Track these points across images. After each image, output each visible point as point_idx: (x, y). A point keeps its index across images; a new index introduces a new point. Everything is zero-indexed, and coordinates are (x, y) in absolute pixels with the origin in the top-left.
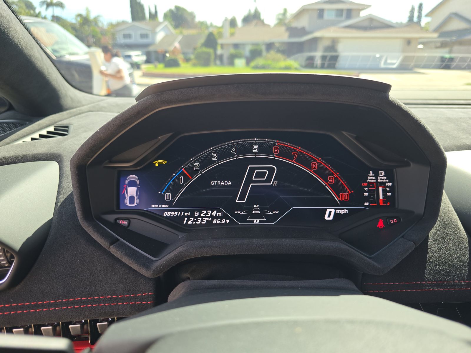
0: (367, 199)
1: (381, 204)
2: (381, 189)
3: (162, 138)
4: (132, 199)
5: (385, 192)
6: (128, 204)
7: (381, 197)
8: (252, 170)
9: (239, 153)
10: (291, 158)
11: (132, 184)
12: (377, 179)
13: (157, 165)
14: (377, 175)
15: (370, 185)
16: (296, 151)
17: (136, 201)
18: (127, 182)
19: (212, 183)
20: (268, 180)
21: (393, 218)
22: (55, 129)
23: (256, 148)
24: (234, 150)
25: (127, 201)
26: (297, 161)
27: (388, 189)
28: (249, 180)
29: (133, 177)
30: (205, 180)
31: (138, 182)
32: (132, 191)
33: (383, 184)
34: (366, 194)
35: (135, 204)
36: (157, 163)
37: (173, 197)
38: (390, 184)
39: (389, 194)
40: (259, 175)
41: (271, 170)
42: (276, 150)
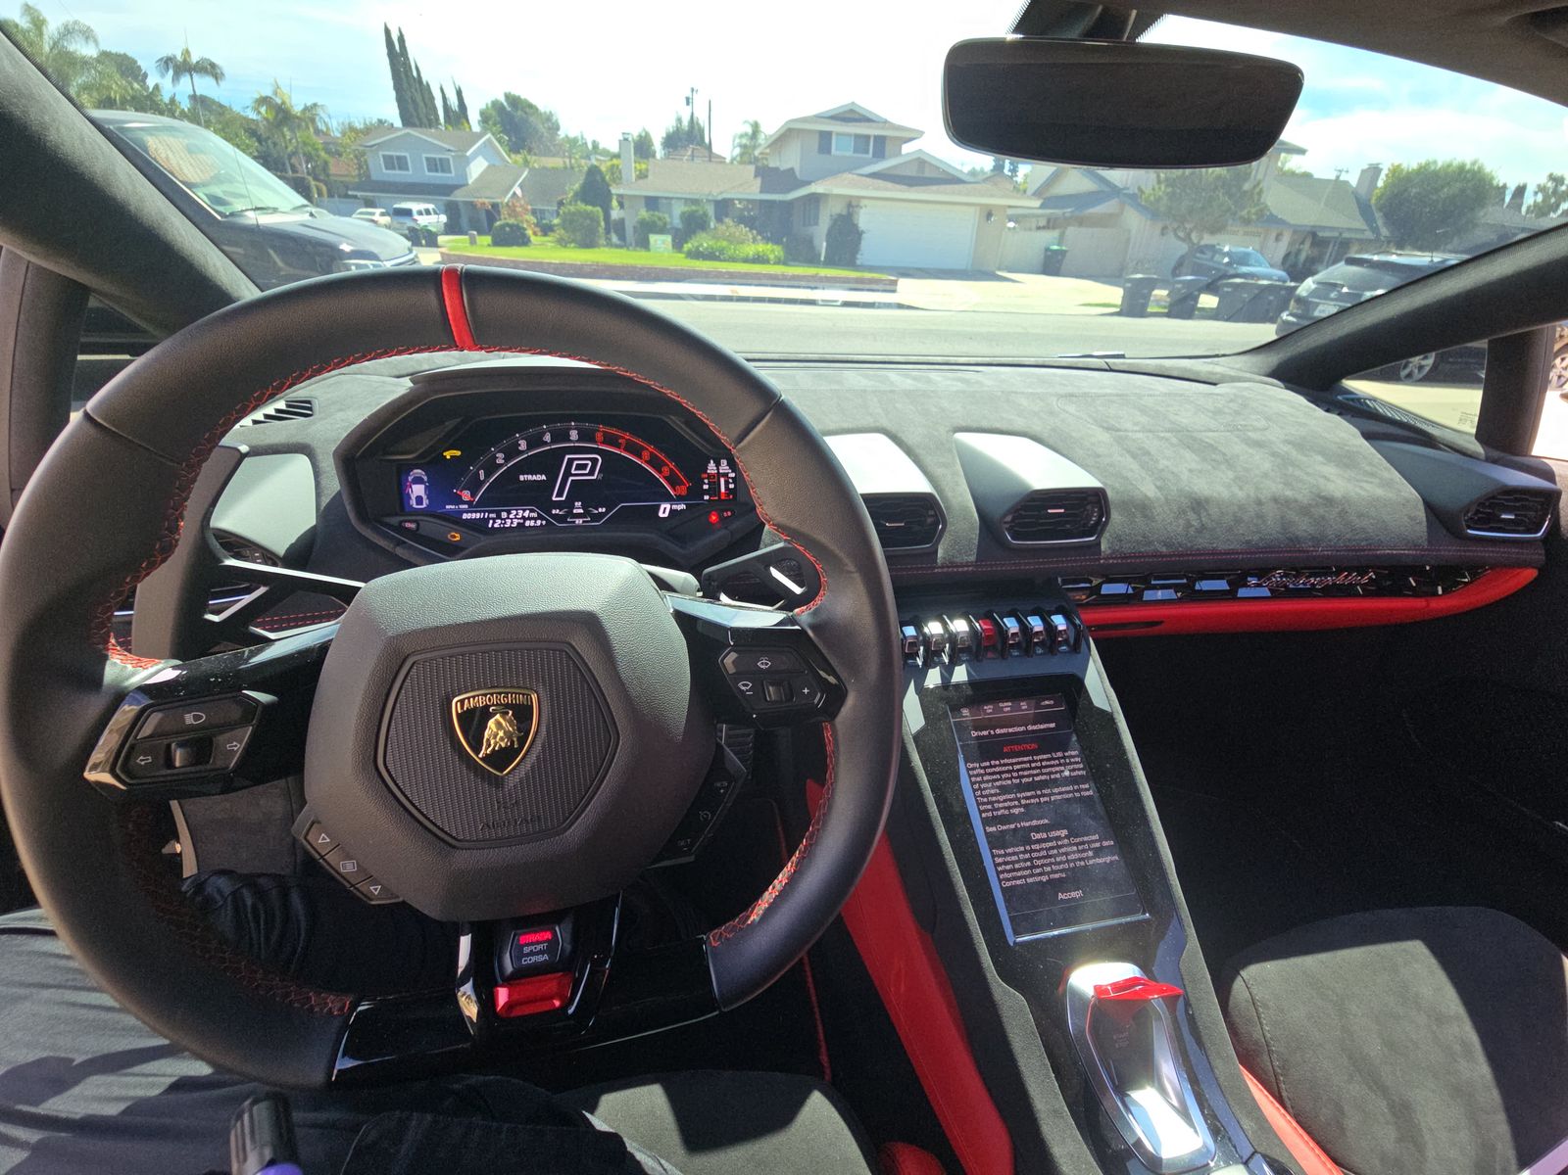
0: (706, 492)
1: (723, 497)
2: (722, 480)
3: (450, 424)
4: (419, 500)
5: (727, 483)
6: (415, 506)
7: (723, 489)
8: (571, 461)
9: (553, 441)
10: (618, 447)
11: (418, 481)
12: (718, 469)
13: (448, 457)
14: (718, 465)
15: (710, 476)
16: (623, 438)
17: (426, 502)
18: (410, 479)
19: (522, 478)
20: (591, 473)
21: (727, 511)
22: (288, 406)
23: (574, 435)
24: (547, 438)
25: (413, 502)
26: (626, 450)
27: (731, 481)
28: (568, 473)
29: (418, 472)
30: (512, 474)
31: (425, 478)
32: (418, 490)
33: (725, 475)
34: (706, 487)
35: (424, 506)
36: (448, 455)
37: (473, 495)
38: (733, 475)
39: (732, 486)
40: (579, 467)
41: (594, 461)
42: (599, 436)
